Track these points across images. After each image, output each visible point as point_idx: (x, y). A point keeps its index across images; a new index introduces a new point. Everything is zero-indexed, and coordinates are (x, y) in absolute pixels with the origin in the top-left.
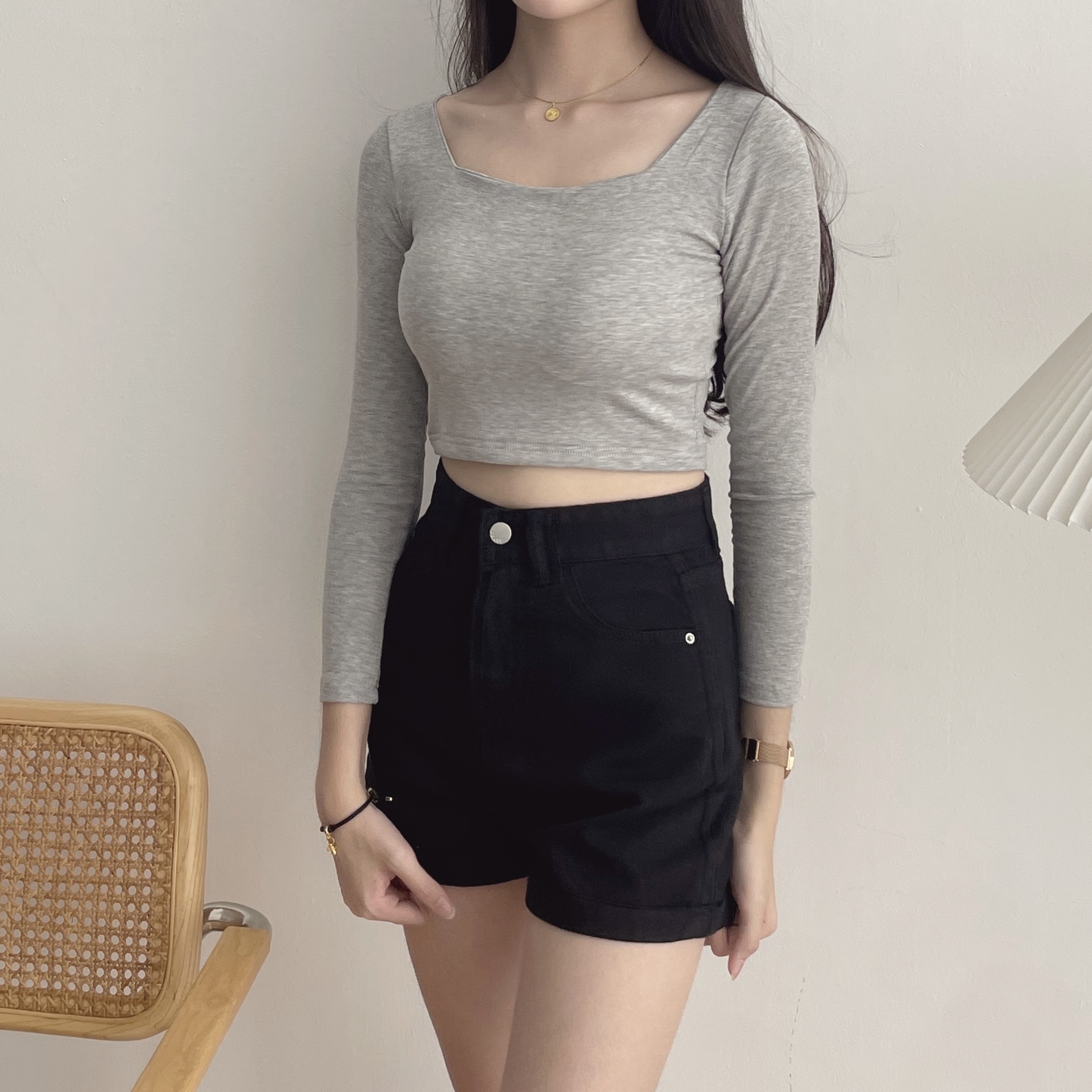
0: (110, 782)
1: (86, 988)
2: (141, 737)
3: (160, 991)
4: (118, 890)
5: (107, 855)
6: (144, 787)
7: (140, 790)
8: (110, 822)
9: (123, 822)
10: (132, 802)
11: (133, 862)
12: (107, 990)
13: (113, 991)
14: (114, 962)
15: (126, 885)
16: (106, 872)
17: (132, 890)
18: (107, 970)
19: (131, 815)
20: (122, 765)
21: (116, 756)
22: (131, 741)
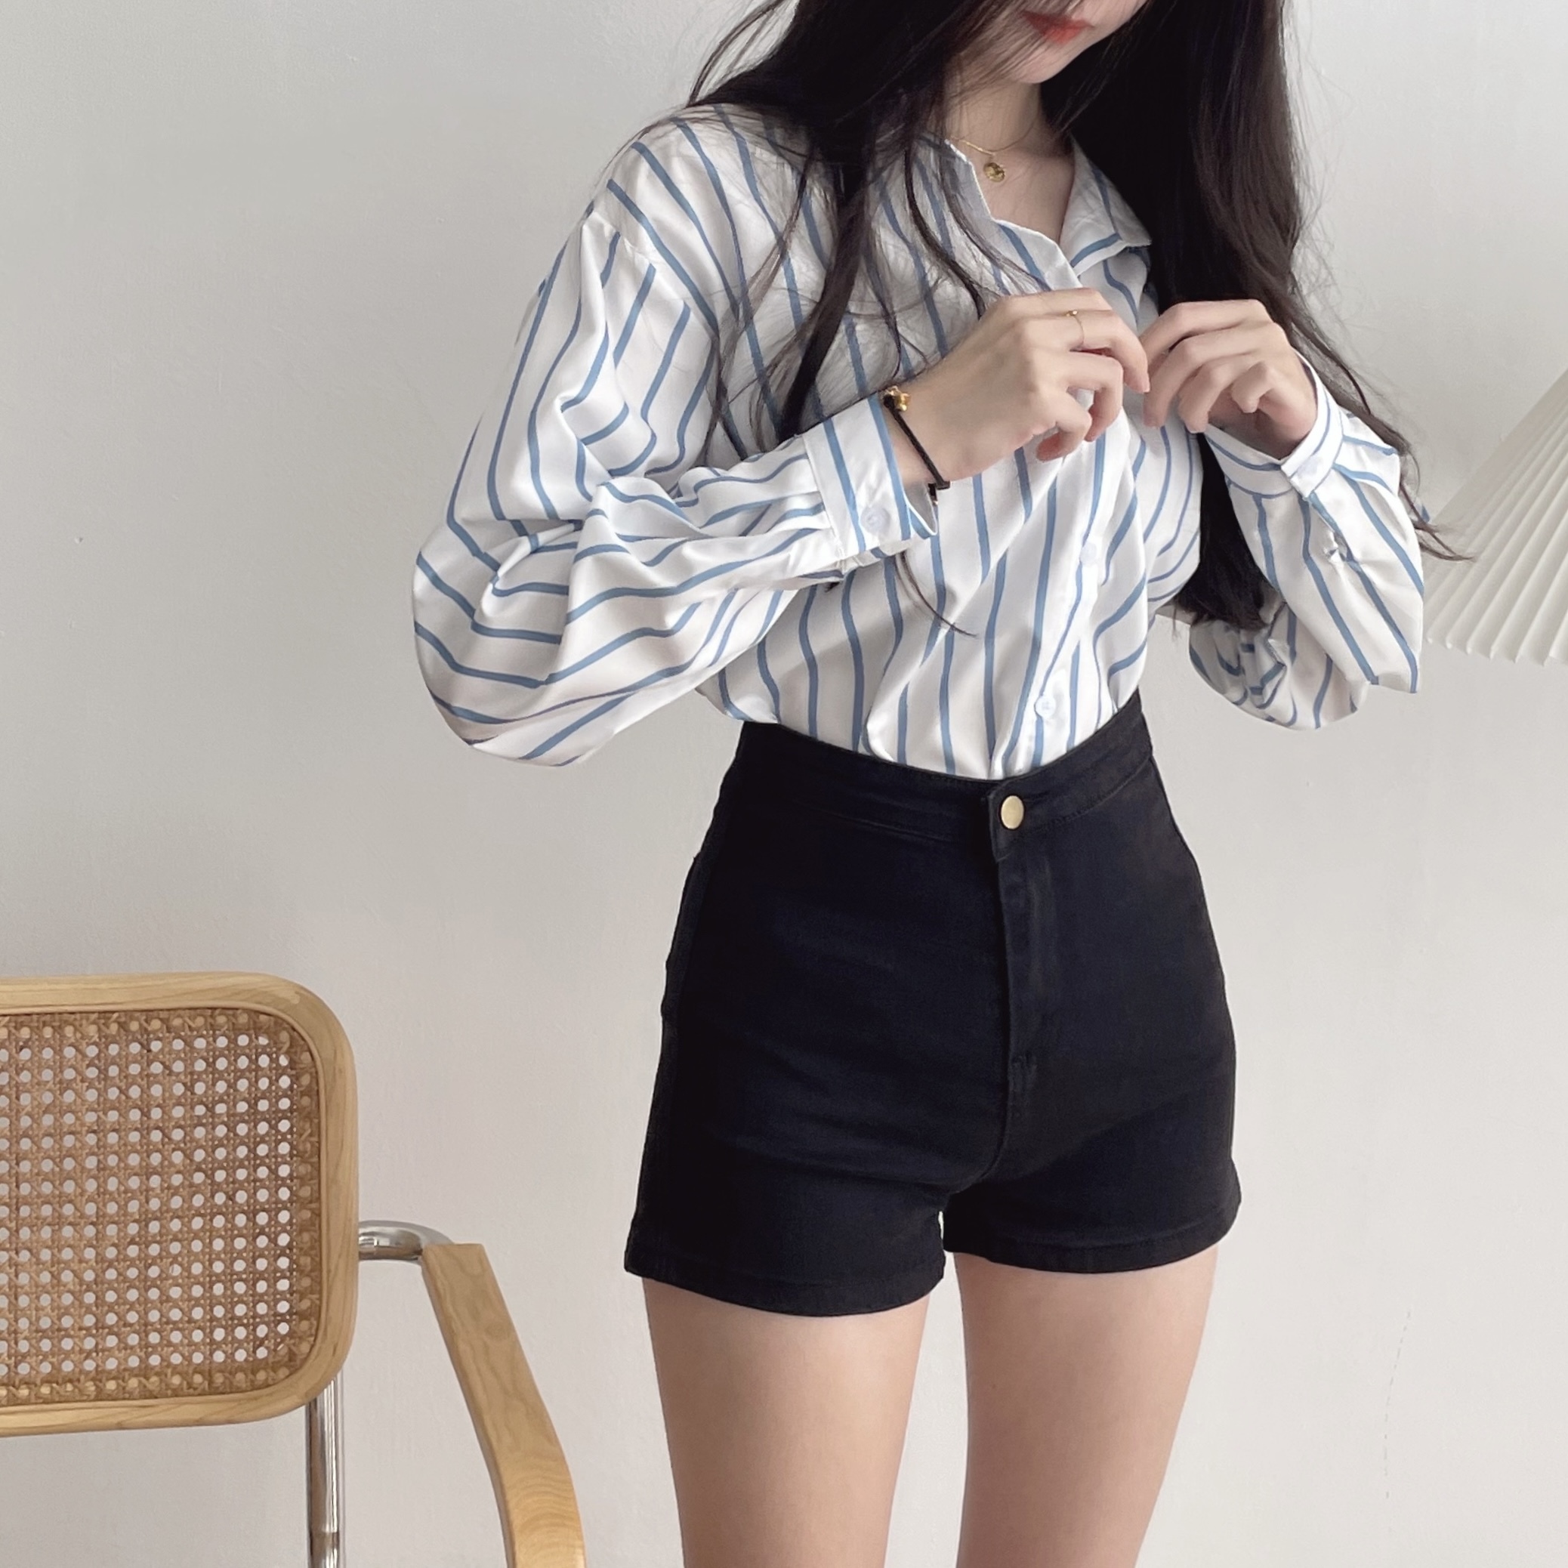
0: (216, 1076)
1: (198, 1358)
2: (258, 1012)
3: (312, 1347)
4: (241, 1220)
5: (220, 1176)
6: (270, 1078)
7: (264, 1084)
9: (242, 1129)
10: (252, 1101)
11: (260, 1181)
12: (231, 1356)
13: (241, 1356)
14: (240, 1318)
16: (220, 1199)
17: (262, 1219)
18: (230, 1329)
19: (253, 1118)
20: (233, 1052)
21: (222, 1042)
22: (243, 1019)
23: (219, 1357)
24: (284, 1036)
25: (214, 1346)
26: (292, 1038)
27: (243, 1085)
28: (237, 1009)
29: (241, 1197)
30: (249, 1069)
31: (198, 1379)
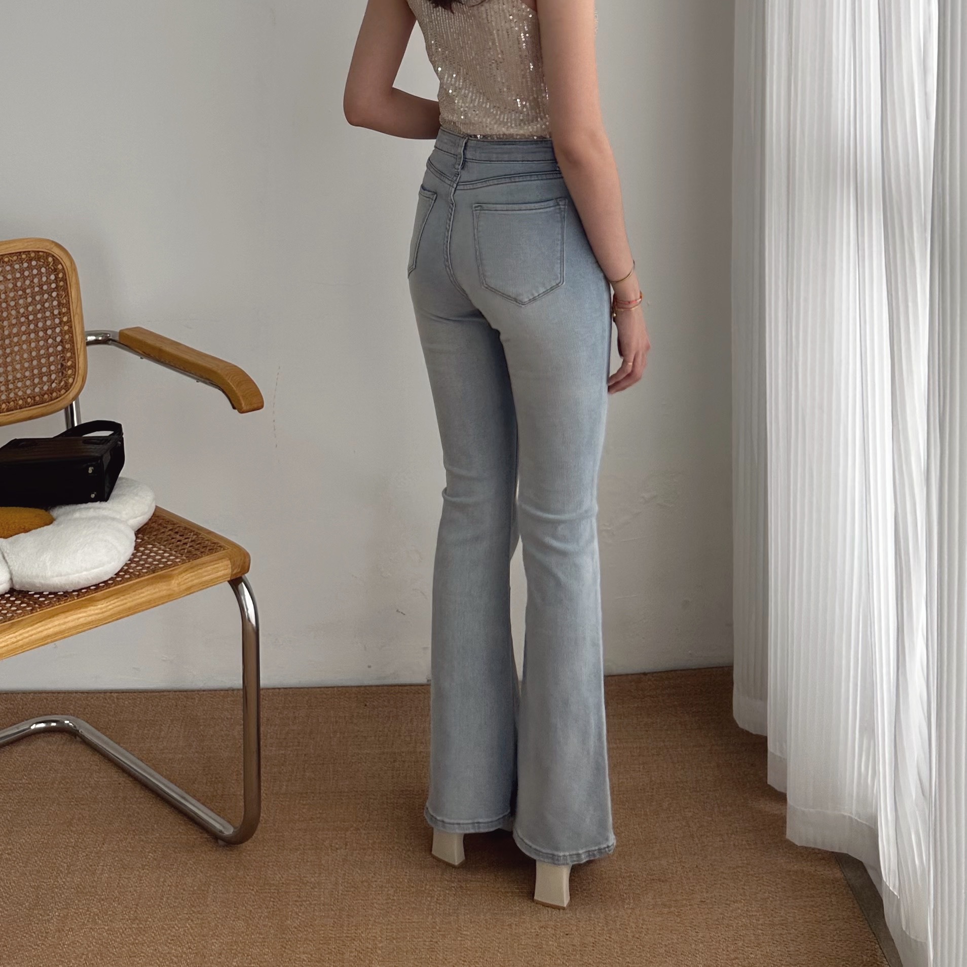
0: (25, 278)
1: (29, 392)
2: (38, 252)
3: (74, 379)
4: (41, 334)
5: (31, 317)
6: (47, 277)
7: (44, 279)
8: (29, 300)
9: (38, 298)
10: (41, 286)
11: (47, 317)
12: (42, 389)
13: (46, 388)
14: (44, 373)
15: (45, 331)
16: (32, 326)
17: (49, 332)
18: (41, 378)
19: (42, 292)
20: (30, 268)
21: (25, 265)
22: (33, 255)
23: (37, 390)
24: (50, 259)
25: (35, 385)
26: (53, 260)
27: (36, 280)
28: (29, 251)
29: (40, 325)
30: (37, 274)
31: (29, 400)
